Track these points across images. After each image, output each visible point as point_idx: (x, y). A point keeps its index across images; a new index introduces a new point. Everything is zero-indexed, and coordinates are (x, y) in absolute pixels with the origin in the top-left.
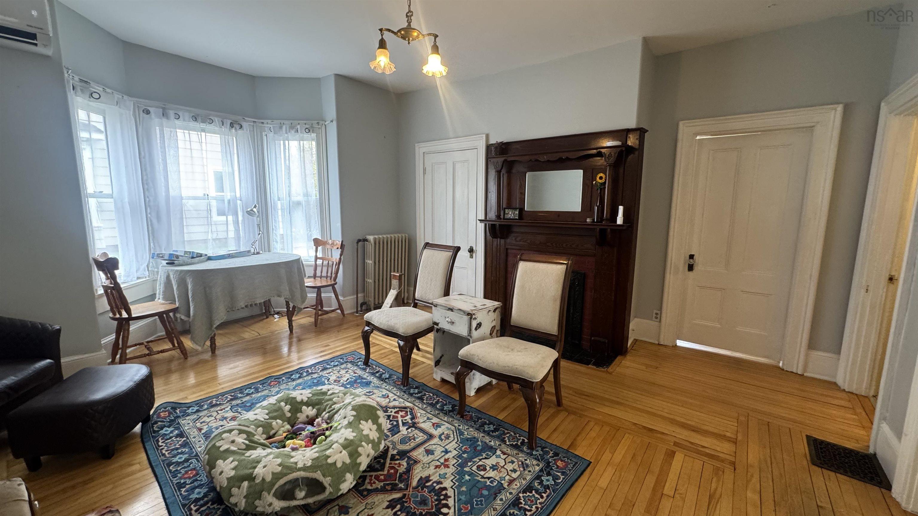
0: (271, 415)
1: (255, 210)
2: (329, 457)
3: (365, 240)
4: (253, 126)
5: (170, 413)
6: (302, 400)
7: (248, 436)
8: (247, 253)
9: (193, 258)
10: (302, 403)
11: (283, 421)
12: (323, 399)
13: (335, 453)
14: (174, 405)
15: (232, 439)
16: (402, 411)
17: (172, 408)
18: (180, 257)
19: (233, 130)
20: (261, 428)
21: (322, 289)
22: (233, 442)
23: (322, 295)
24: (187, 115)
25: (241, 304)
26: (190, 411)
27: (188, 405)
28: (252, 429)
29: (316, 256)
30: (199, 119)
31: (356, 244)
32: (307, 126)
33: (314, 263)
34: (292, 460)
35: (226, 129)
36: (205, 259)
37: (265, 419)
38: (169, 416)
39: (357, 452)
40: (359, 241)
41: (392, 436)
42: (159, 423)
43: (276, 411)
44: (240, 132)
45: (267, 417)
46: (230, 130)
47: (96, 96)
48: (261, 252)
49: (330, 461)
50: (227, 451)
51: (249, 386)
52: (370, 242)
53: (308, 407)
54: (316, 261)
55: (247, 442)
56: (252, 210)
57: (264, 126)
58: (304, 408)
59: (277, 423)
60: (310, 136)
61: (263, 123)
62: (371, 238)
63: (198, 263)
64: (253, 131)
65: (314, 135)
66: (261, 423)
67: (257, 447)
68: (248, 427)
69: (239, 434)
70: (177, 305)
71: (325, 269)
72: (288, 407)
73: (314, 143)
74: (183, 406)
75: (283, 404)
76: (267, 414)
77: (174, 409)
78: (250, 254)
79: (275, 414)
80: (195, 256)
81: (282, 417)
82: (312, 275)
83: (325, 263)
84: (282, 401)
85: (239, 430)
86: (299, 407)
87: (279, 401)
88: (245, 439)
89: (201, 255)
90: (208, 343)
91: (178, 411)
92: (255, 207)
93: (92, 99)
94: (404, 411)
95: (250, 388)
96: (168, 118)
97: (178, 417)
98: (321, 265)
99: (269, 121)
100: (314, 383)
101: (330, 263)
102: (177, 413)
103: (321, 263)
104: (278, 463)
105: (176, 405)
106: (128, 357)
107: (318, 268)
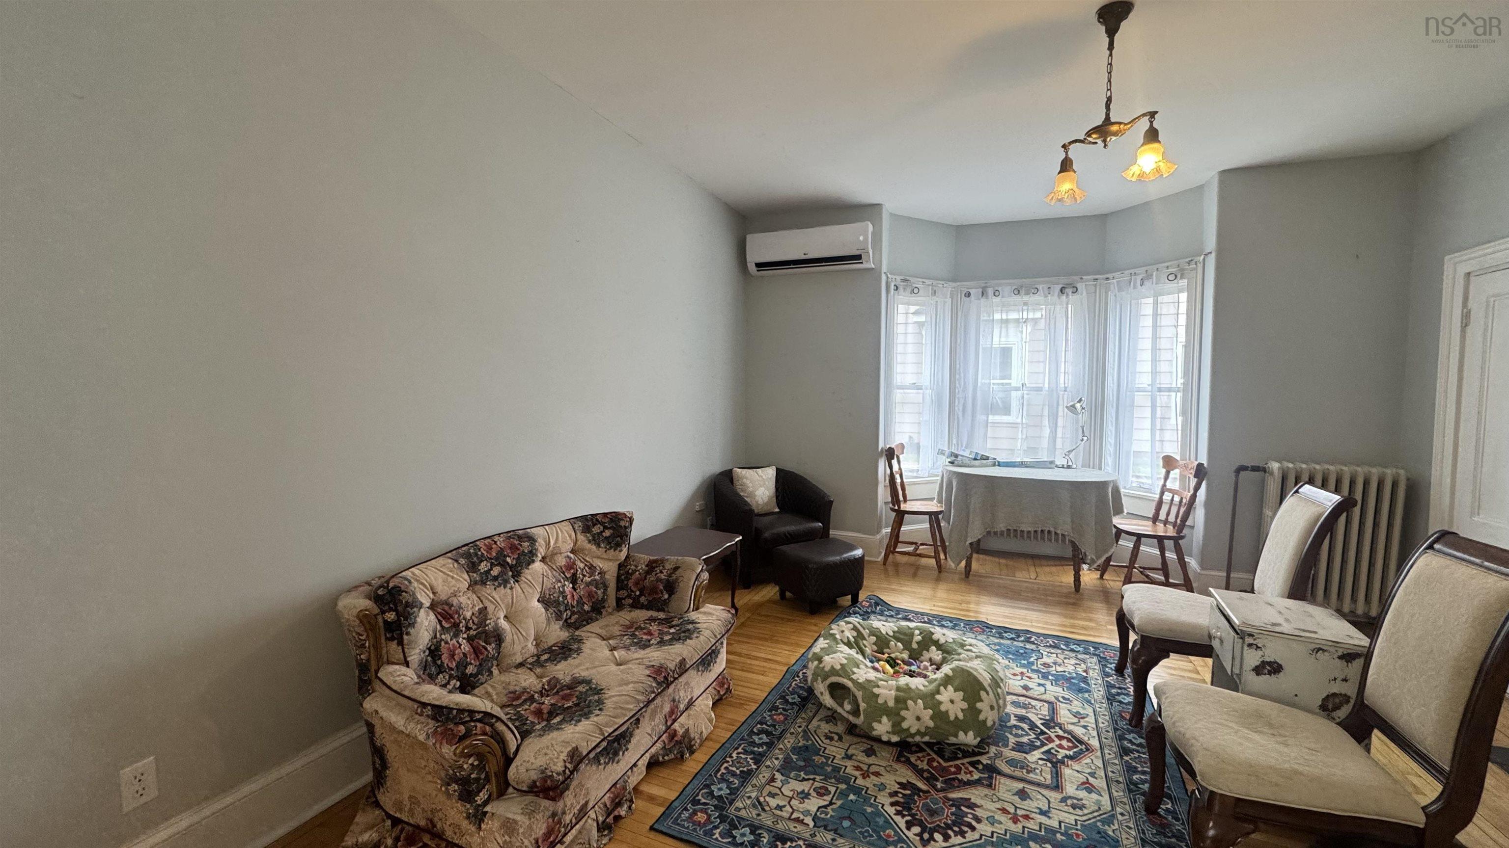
0: (897, 635)
1: (1078, 406)
2: (878, 687)
3: (1261, 469)
4: (1095, 286)
5: (870, 606)
6: (938, 640)
7: (858, 636)
8: (1050, 465)
9: (975, 459)
10: (936, 643)
11: (905, 648)
12: (955, 650)
13: (885, 688)
14: (879, 601)
15: (844, 629)
16: (1069, 740)
17: (875, 603)
18: (959, 457)
19: (1064, 297)
20: (875, 638)
21: (1143, 539)
22: (843, 632)
23: (1141, 548)
24: (1007, 290)
25: (1001, 525)
26: (886, 613)
27: (890, 608)
28: (865, 633)
29: (1164, 485)
30: (1023, 292)
31: (1233, 475)
32: (1171, 270)
33: (1158, 496)
34: (855, 670)
35: (1054, 298)
36: (991, 464)
37: (887, 634)
38: (868, 607)
39: (905, 702)
40: (1242, 468)
41: (1011, 750)
42: (857, 609)
43: (905, 634)
44: (1076, 297)
45: (891, 634)
46: (1059, 298)
47: (916, 291)
48: (1074, 466)
49: (876, 690)
50: (833, 635)
51: (951, 620)
52: (1272, 474)
53: (937, 650)
54: (1162, 493)
55: (852, 639)
56: (1073, 406)
57: (1109, 283)
58: (933, 648)
59: (896, 644)
60: (1176, 285)
61: (1107, 279)
62: (1275, 466)
63: (979, 467)
64: (1095, 292)
65: (1184, 283)
66: (879, 634)
67: (854, 648)
68: (864, 629)
69: (852, 629)
70: (943, 509)
71: (1174, 510)
72: (920, 638)
73: (1184, 297)
74: (887, 606)
75: (917, 632)
76: (894, 632)
77: (877, 604)
78: (1053, 466)
79: (902, 637)
80: (979, 458)
81: (907, 645)
82: (1151, 516)
83: (1177, 499)
84: (919, 629)
85: (855, 626)
86: (930, 644)
87: (917, 628)
88: (853, 637)
89: (987, 458)
90: (963, 563)
91: (878, 608)
92: (1080, 401)
93: (913, 295)
94: (1073, 742)
95: (951, 622)
96: (987, 298)
97: (874, 612)
98: (1169, 502)
99: (1116, 274)
100: (1018, 652)
101: (1175, 499)
102: (876, 608)
103: (1170, 498)
104: (842, 662)
105: (881, 603)
106: (897, 550)
107: (1164, 505)
